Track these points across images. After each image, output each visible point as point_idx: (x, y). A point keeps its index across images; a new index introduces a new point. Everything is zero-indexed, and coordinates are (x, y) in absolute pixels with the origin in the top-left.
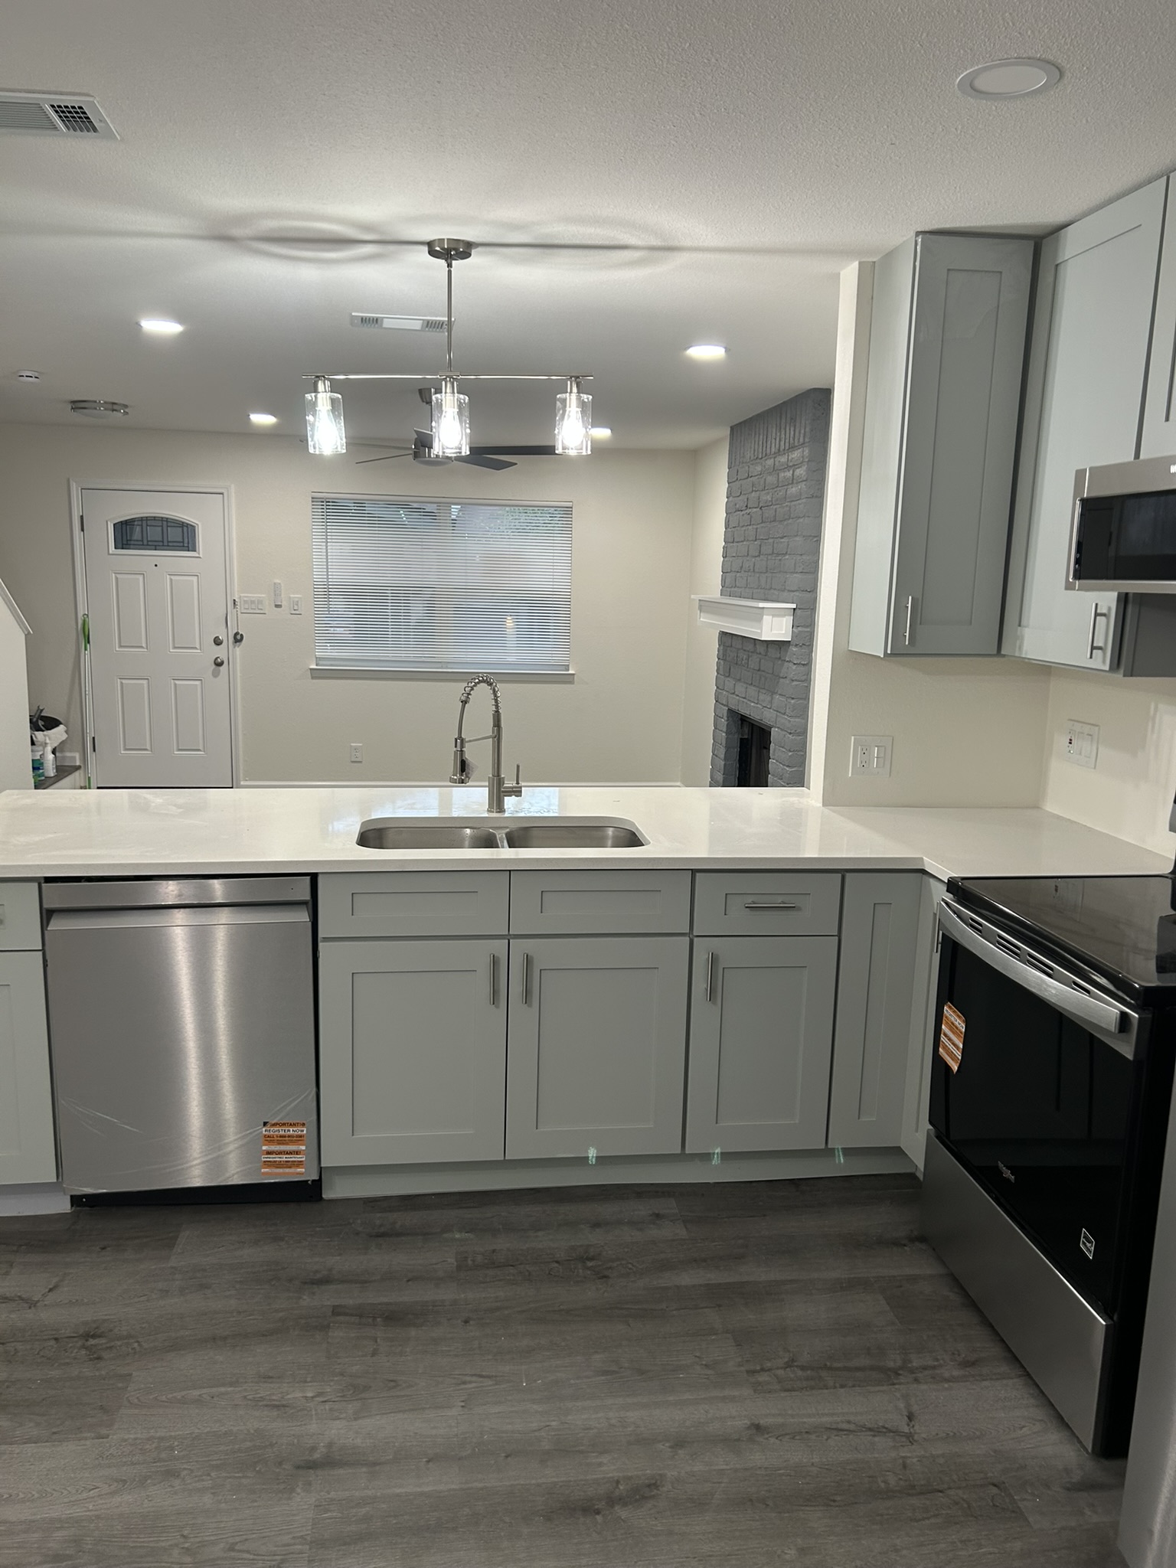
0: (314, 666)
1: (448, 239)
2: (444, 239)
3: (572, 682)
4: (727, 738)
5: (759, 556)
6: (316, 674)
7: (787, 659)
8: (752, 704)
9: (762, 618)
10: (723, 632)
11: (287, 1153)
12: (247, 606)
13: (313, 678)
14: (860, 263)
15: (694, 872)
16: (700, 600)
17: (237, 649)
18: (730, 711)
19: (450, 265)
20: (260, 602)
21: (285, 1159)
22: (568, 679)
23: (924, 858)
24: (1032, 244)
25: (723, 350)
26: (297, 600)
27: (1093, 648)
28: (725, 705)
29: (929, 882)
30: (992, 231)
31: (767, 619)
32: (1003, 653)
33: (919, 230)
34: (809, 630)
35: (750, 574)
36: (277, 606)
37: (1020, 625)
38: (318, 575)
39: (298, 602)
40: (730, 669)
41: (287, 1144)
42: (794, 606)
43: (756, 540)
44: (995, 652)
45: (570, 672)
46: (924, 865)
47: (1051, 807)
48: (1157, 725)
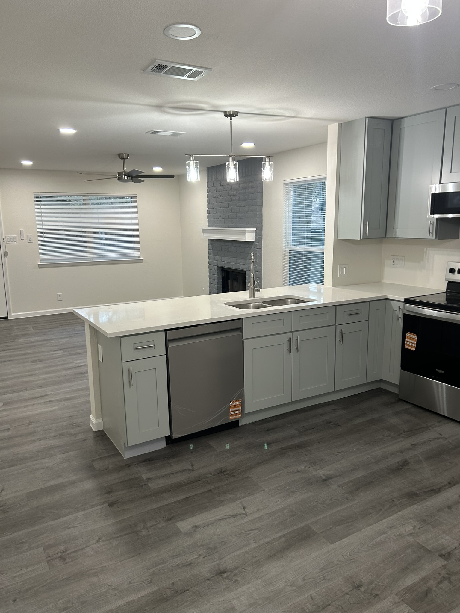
0: (39, 263)
1: (232, 111)
2: (231, 111)
3: (142, 262)
4: (218, 277)
5: (231, 213)
6: (40, 266)
7: (253, 247)
8: (233, 264)
9: (246, 234)
10: (211, 239)
11: (237, 411)
12: (9, 240)
13: (39, 268)
14: (338, 123)
15: (336, 306)
16: (202, 229)
17: (6, 259)
18: (219, 267)
19: (231, 119)
20: (14, 238)
21: (236, 413)
22: (141, 261)
23: (388, 295)
24: (391, 122)
25: (254, 144)
26: (30, 236)
27: (430, 233)
28: (216, 266)
29: (390, 302)
30: (388, 118)
31: (247, 234)
32: (387, 236)
33: (366, 116)
34: (260, 237)
35: (226, 219)
36: (22, 240)
37: (394, 229)
38: (38, 226)
39: (31, 237)
40: (217, 253)
41: (236, 408)
42: (255, 229)
43: (228, 207)
44: (385, 237)
45: (141, 258)
46: (387, 297)
47: (385, 281)
48: (427, 254)
